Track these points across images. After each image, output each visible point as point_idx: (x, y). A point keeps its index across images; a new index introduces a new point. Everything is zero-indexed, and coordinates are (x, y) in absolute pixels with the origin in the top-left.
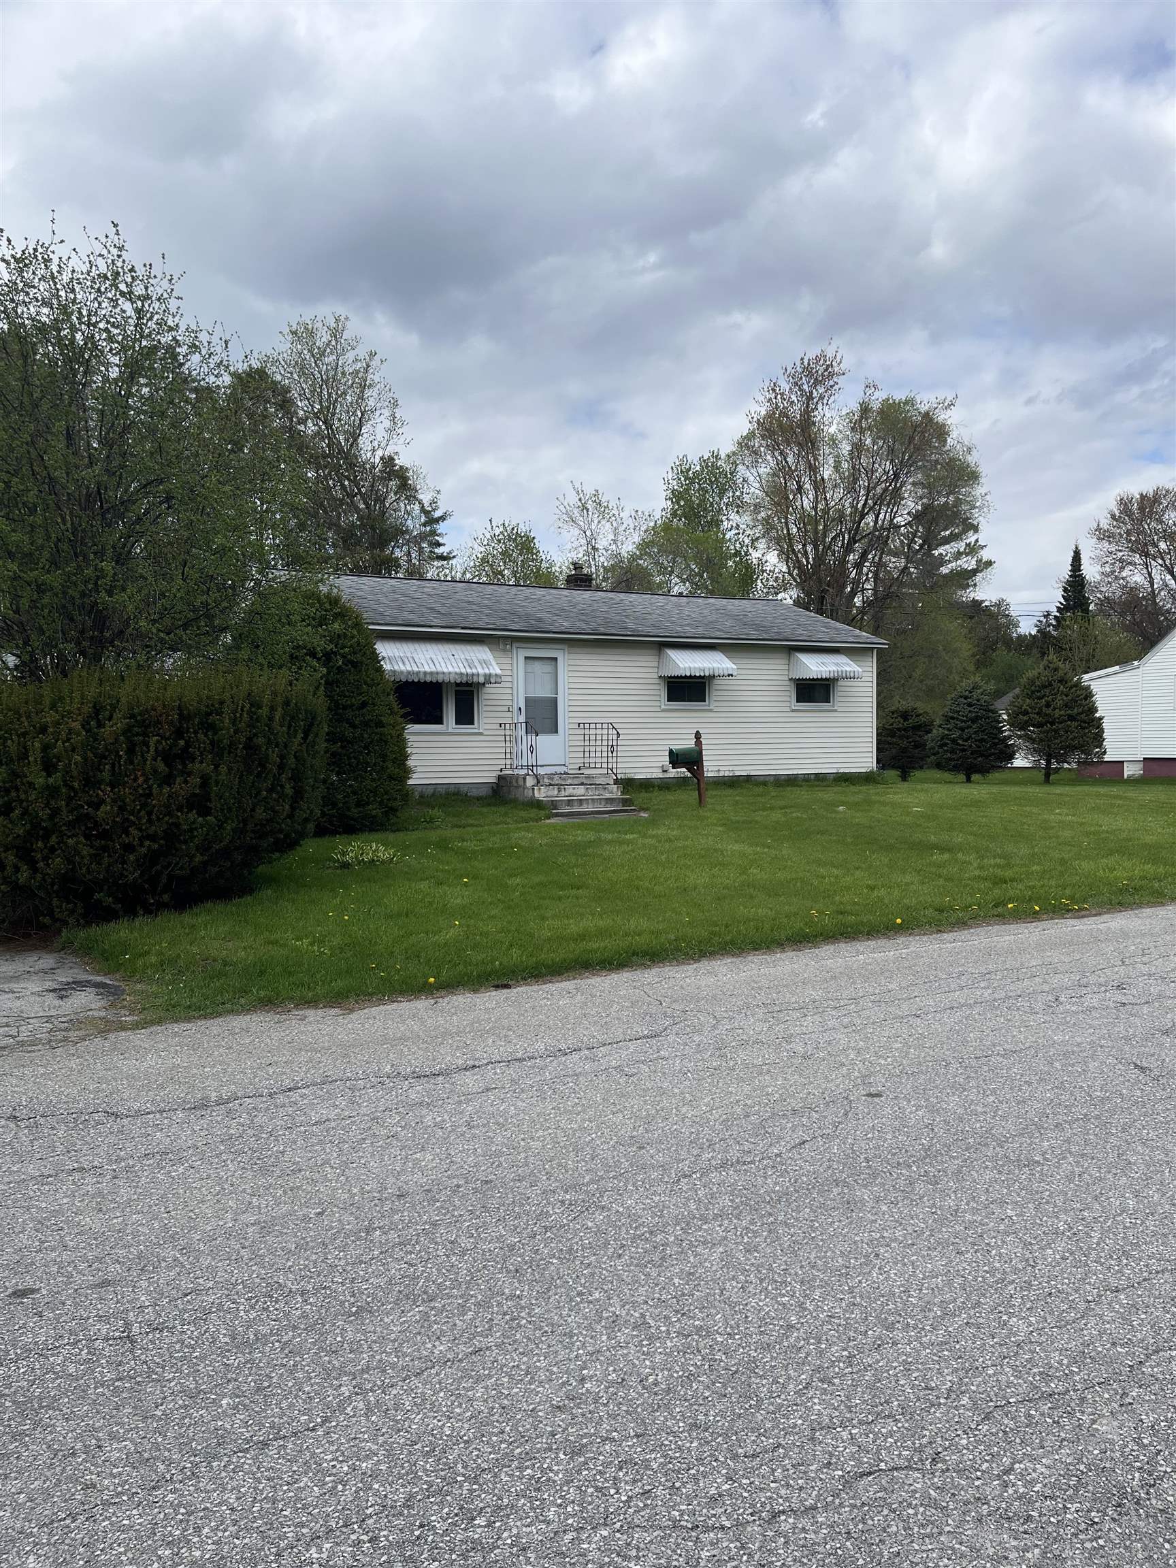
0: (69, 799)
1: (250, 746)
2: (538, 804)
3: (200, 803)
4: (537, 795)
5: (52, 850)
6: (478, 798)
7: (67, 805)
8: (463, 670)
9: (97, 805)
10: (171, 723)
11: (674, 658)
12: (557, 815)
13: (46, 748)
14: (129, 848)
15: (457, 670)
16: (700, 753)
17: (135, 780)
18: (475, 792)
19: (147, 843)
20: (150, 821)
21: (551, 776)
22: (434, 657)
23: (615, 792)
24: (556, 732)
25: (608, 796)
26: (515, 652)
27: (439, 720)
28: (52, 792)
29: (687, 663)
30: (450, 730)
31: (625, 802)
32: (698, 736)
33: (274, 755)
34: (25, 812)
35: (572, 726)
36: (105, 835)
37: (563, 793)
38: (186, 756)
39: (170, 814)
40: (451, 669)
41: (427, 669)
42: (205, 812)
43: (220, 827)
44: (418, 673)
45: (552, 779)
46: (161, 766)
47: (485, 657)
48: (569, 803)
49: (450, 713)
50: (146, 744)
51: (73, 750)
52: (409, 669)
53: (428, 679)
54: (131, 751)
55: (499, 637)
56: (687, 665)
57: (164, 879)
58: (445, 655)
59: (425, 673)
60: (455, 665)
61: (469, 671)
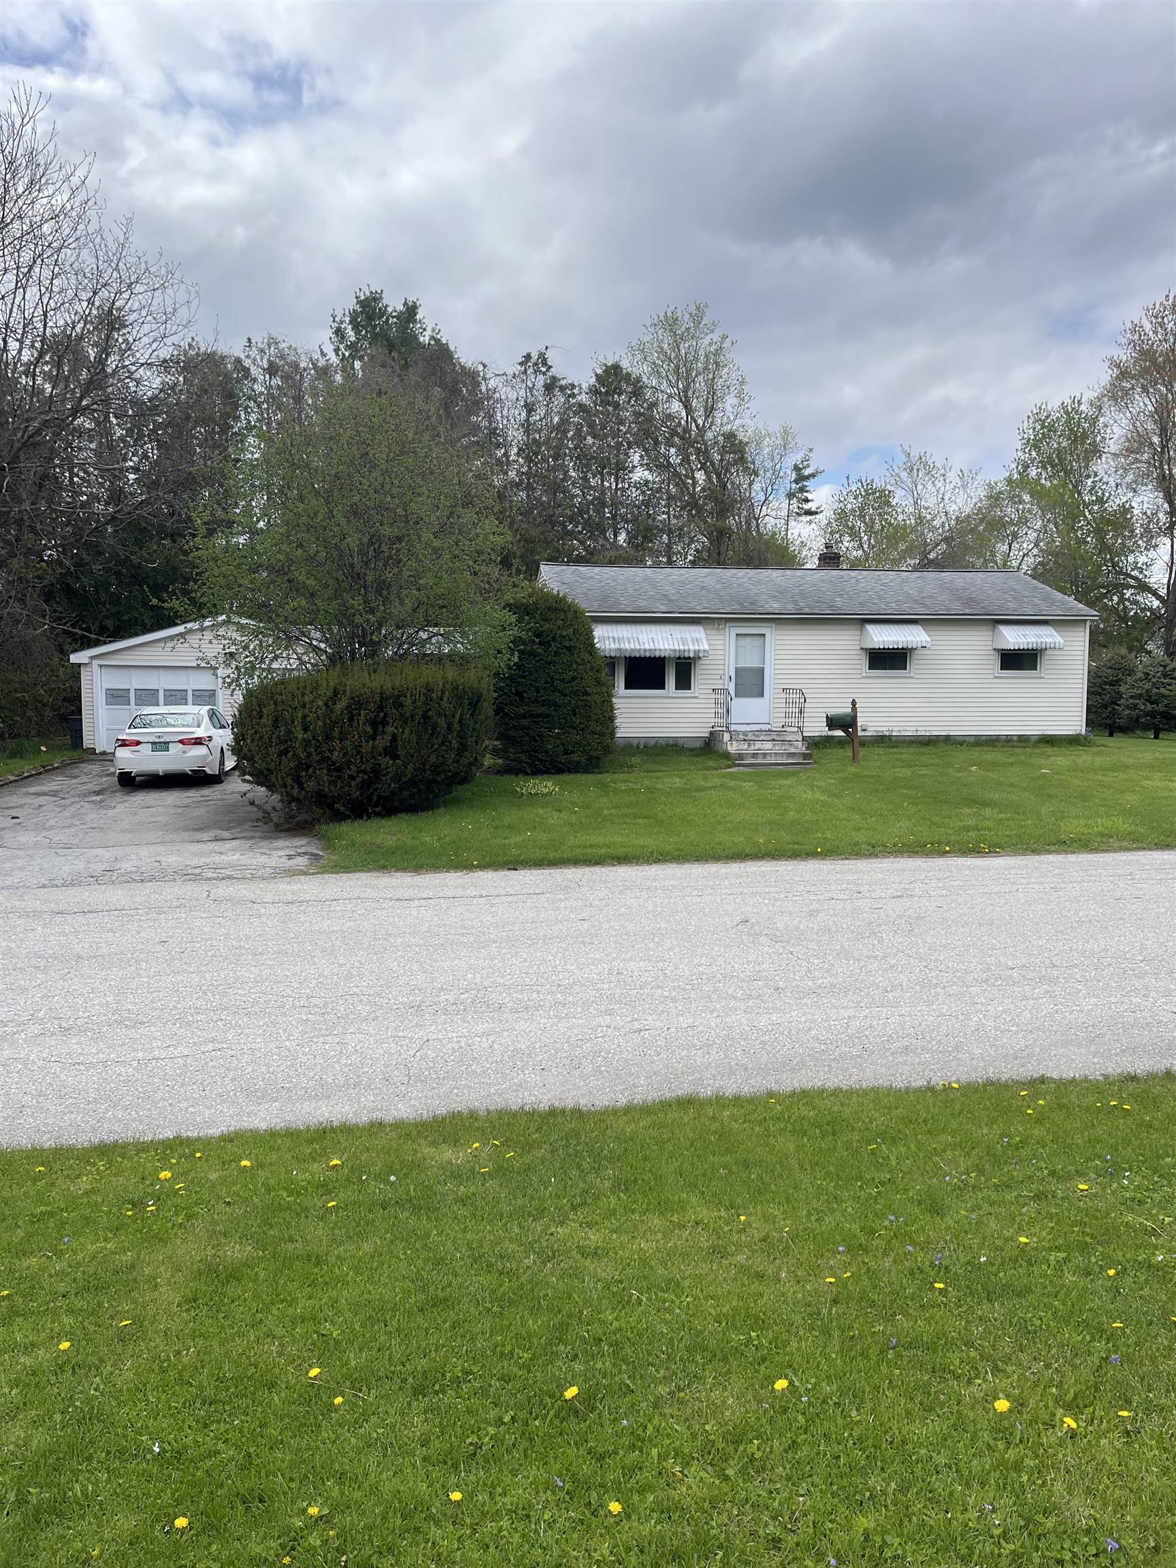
0: (317, 748)
1: (425, 716)
2: (727, 755)
3: (391, 752)
4: (729, 748)
5: (311, 776)
6: (691, 750)
7: (316, 750)
8: (677, 648)
9: (331, 751)
10: (375, 703)
11: (871, 632)
12: (743, 765)
13: (304, 717)
14: (352, 778)
15: (672, 647)
16: (854, 718)
17: (354, 737)
18: (689, 745)
19: (361, 775)
20: (362, 762)
21: (745, 734)
22: (655, 637)
23: (800, 747)
24: (762, 695)
25: (793, 750)
26: (727, 630)
27: (661, 686)
28: (306, 743)
29: (884, 637)
30: (671, 694)
31: (805, 756)
32: (854, 703)
33: (442, 722)
34: (295, 755)
35: (777, 691)
36: (339, 769)
37: (752, 747)
38: (384, 723)
39: (374, 758)
40: (667, 646)
41: (647, 647)
42: (395, 757)
43: (406, 767)
44: (639, 650)
45: (747, 736)
46: (369, 729)
47: (698, 636)
48: (754, 755)
49: (671, 681)
50: (360, 715)
51: (318, 718)
52: (632, 647)
53: (648, 655)
54: (351, 720)
55: (714, 619)
56: (881, 639)
57: (375, 798)
58: (664, 635)
59: (645, 650)
60: (671, 643)
61: (682, 647)
